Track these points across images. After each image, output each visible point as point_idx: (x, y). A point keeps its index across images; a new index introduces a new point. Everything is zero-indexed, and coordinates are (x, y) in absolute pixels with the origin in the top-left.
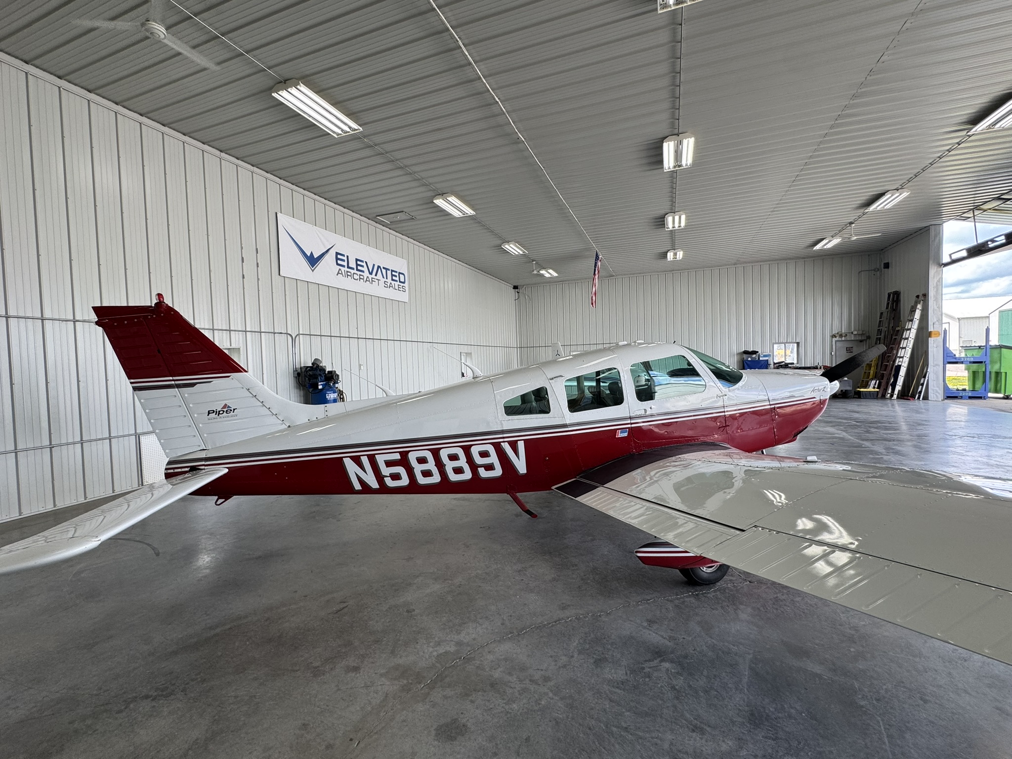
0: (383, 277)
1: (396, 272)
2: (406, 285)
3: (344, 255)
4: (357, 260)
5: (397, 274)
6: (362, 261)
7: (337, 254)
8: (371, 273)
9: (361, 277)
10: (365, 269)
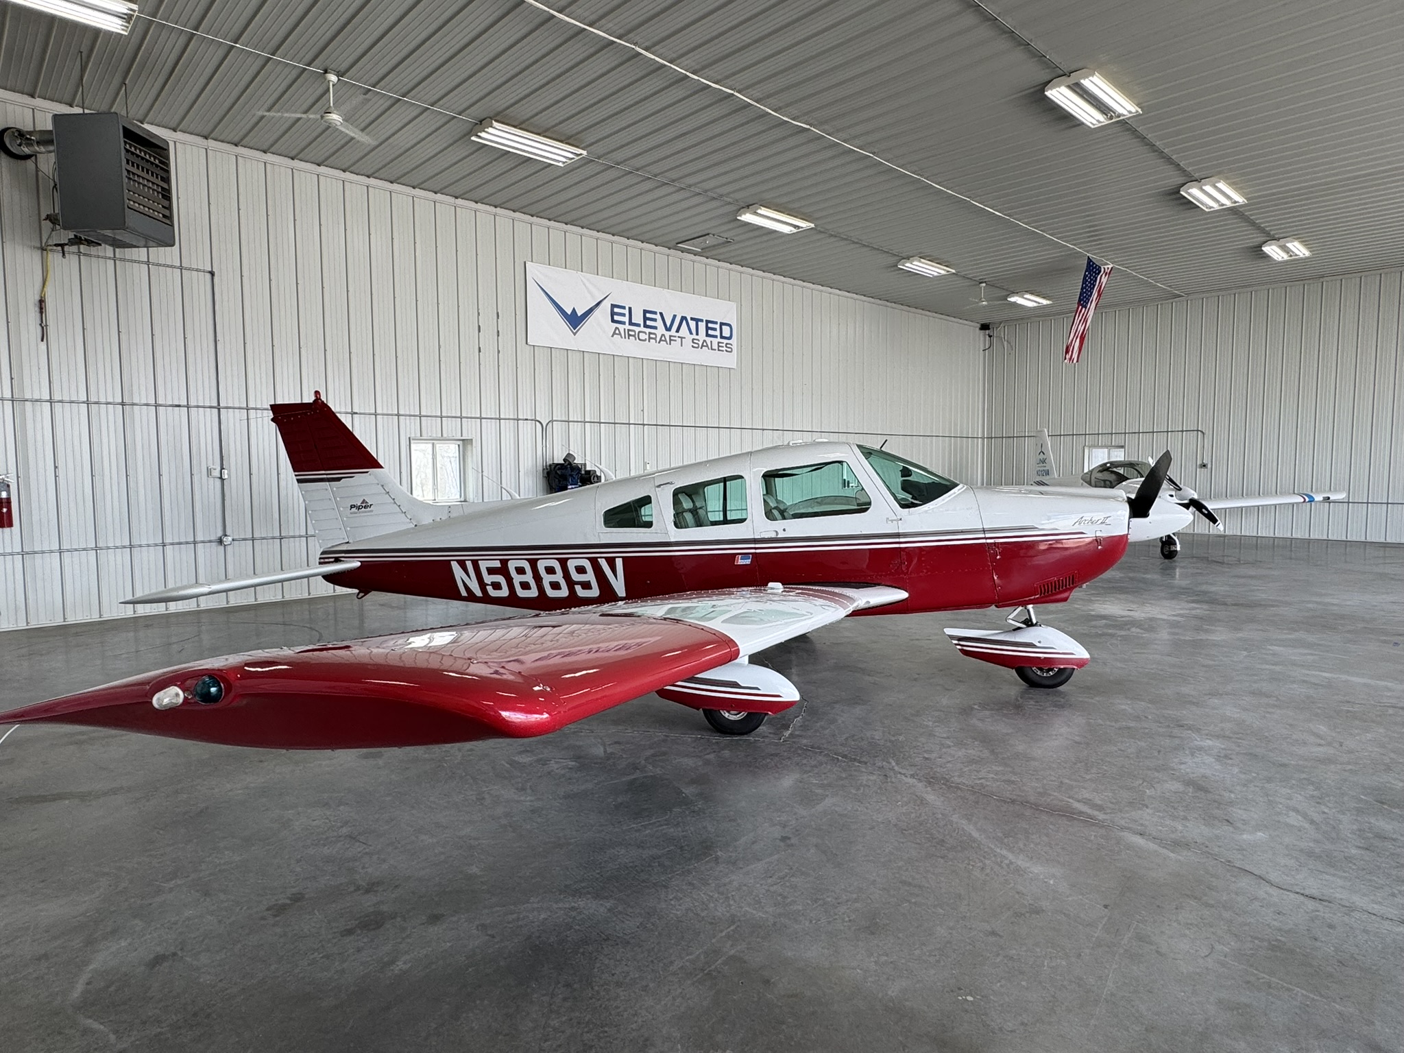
0: (691, 333)
1: (716, 323)
2: (734, 341)
3: (624, 308)
4: (645, 312)
5: (717, 326)
6: (655, 313)
7: (613, 306)
8: (668, 329)
9: (652, 336)
10: (659, 324)
